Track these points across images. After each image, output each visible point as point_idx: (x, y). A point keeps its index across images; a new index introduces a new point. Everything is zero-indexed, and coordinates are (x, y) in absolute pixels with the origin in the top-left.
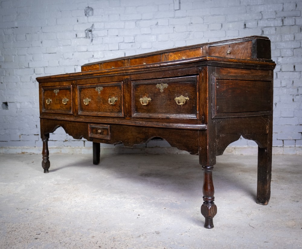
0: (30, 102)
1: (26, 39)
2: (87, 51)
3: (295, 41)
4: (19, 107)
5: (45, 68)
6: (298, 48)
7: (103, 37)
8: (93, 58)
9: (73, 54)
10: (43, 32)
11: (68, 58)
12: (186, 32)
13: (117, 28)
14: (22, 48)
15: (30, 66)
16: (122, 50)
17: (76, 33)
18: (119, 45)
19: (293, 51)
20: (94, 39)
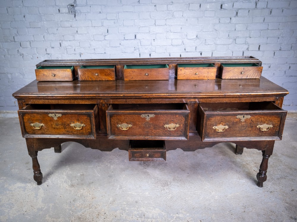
0: (20, 73)
1: (8, 13)
2: (71, 26)
3: (264, 23)
4: (11, 78)
5: (31, 42)
6: (265, 30)
7: (86, 13)
8: (77, 34)
9: (57, 29)
10: (25, 7)
11: (52, 33)
12: (166, 11)
13: (100, 5)
14: (5, 22)
15: (16, 40)
16: (105, 27)
17: (58, 8)
18: (102, 21)
19: (260, 33)
20: (76, 14)
